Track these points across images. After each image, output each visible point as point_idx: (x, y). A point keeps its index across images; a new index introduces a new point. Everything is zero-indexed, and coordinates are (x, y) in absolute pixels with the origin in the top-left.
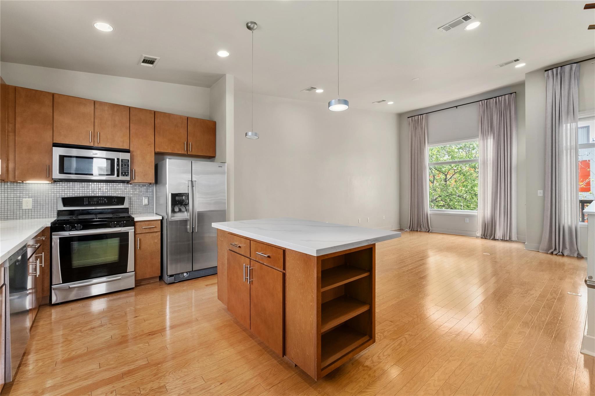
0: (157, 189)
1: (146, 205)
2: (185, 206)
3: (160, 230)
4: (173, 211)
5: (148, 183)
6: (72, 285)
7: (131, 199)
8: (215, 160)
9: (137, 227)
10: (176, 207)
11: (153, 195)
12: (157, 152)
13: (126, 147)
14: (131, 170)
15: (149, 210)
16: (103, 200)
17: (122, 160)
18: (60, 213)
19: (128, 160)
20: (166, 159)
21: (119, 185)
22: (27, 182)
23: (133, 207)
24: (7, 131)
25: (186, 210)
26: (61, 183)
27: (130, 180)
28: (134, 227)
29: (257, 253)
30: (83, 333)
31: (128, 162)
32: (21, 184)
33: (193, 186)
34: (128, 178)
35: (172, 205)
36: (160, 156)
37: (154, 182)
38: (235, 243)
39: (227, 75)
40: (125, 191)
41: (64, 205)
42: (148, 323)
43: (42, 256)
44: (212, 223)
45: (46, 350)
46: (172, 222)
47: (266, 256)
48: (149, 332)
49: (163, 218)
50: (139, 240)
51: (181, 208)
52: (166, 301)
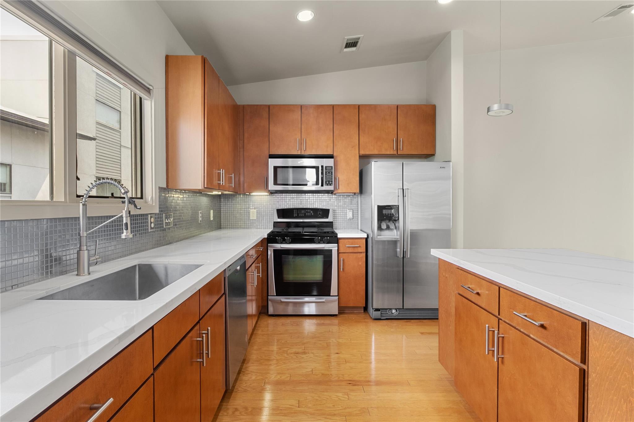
0: (362, 200)
1: (350, 219)
2: (394, 221)
3: (365, 251)
4: (380, 228)
5: (353, 193)
6: (283, 299)
7: (336, 212)
8: (435, 159)
9: (340, 245)
10: (382, 223)
11: (357, 208)
12: (361, 155)
13: (330, 152)
14: (335, 179)
15: (353, 225)
16: (309, 212)
17: (326, 167)
18: (276, 224)
19: (332, 167)
20: (371, 163)
21: (324, 196)
22: (253, 194)
23: (338, 221)
24: (239, 148)
25: (396, 228)
26: (276, 194)
27: (333, 189)
28: (337, 244)
29: (514, 312)
30: (288, 355)
31: (332, 169)
32: (247, 196)
33: (404, 195)
34: (331, 188)
35: (378, 220)
36: (365, 159)
37: (358, 191)
38: (470, 286)
39: (452, 31)
40: (330, 202)
41: (279, 217)
42: (350, 367)
43: (260, 266)
44: (431, 249)
45: (259, 364)
46: (379, 242)
47: (537, 324)
48: (350, 379)
49: (368, 236)
50: (343, 260)
51: (389, 224)
52: (371, 341)
